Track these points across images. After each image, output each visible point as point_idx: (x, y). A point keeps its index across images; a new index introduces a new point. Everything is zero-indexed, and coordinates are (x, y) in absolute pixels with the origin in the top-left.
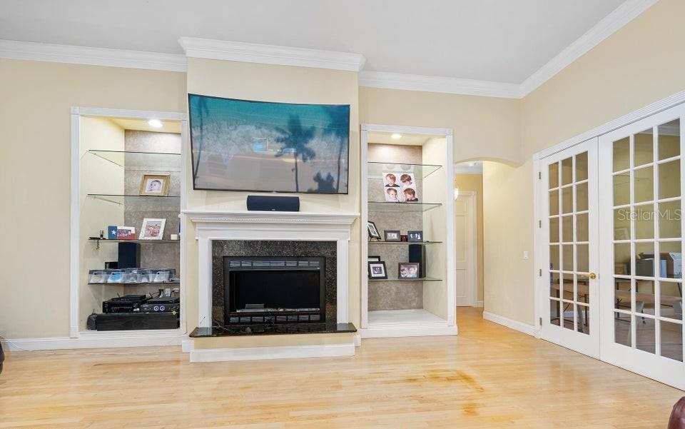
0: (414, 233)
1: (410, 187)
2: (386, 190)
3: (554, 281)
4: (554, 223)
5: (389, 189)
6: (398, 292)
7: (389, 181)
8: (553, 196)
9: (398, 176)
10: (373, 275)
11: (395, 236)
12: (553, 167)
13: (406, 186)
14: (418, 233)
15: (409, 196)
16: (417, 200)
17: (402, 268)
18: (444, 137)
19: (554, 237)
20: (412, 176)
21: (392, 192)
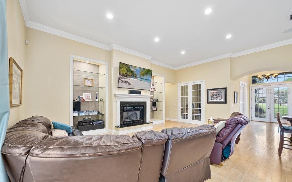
1: (154, 87)
3: (182, 110)
4: (182, 98)
8: (182, 93)
12: (182, 87)
13: (153, 87)
14: (157, 99)
16: (156, 91)
18: (163, 77)
19: (182, 101)
20: (154, 85)
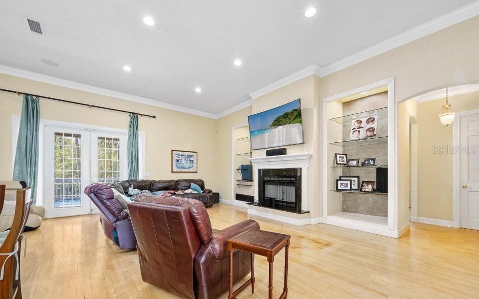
0: (369, 160)
1: (372, 126)
2: (352, 132)
5: (355, 131)
6: (375, 202)
7: (357, 125)
9: (364, 120)
10: (339, 188)
11: (354, 163)
13: (369, 126)
14: (371, 159)
15: (369, 134)
16: (375, 135)
17: (364, 185)
20: (376, 117)
21: (357, 133)
